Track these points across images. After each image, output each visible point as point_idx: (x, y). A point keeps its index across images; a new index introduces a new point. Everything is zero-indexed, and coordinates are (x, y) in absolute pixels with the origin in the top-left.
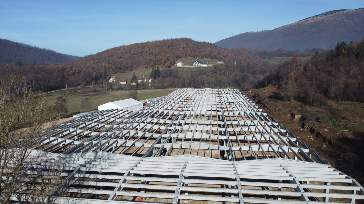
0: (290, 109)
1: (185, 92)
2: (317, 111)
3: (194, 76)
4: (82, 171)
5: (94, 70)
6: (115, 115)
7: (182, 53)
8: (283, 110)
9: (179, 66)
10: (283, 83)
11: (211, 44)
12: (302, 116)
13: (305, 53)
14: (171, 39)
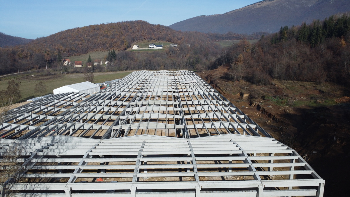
0: (239, 88)
1: (141, 74)
2: (263, 90)
3: (150, 59)
4: (39, 156)
5: (48, 52)
6: (71, 99)
7: (138, 36)
8: (232, 90)
9: (135, 49)
10: (233, 65)
11: (165, 27)
12: (250, 95)
13: (252, 36)
14: (126, 22)
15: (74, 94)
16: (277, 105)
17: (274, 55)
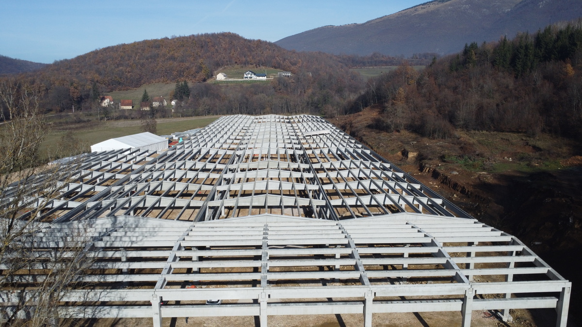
0: (401, 143)
1: (235, 120)
2: (441, 146)
3: (247, 96)
4: (97, 247)
5: (75, 85)
6: (127, 160)
7: (224, 58)
8: (389, 146)
9: (220, 79)
10: (388, 105)
11: (270, 44)
12: (419, 155)
13: (413, 61)
14: (205, 34)
15: (131, 152)
16: (466, 169)
17: (455, 89)
